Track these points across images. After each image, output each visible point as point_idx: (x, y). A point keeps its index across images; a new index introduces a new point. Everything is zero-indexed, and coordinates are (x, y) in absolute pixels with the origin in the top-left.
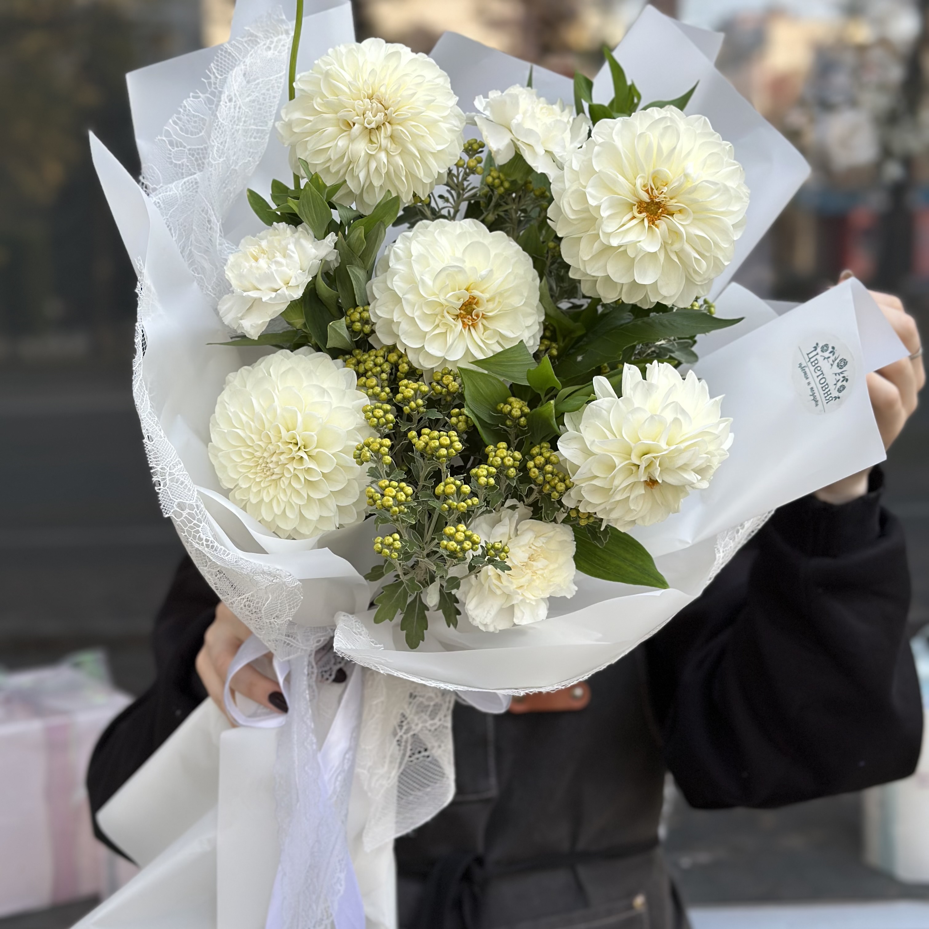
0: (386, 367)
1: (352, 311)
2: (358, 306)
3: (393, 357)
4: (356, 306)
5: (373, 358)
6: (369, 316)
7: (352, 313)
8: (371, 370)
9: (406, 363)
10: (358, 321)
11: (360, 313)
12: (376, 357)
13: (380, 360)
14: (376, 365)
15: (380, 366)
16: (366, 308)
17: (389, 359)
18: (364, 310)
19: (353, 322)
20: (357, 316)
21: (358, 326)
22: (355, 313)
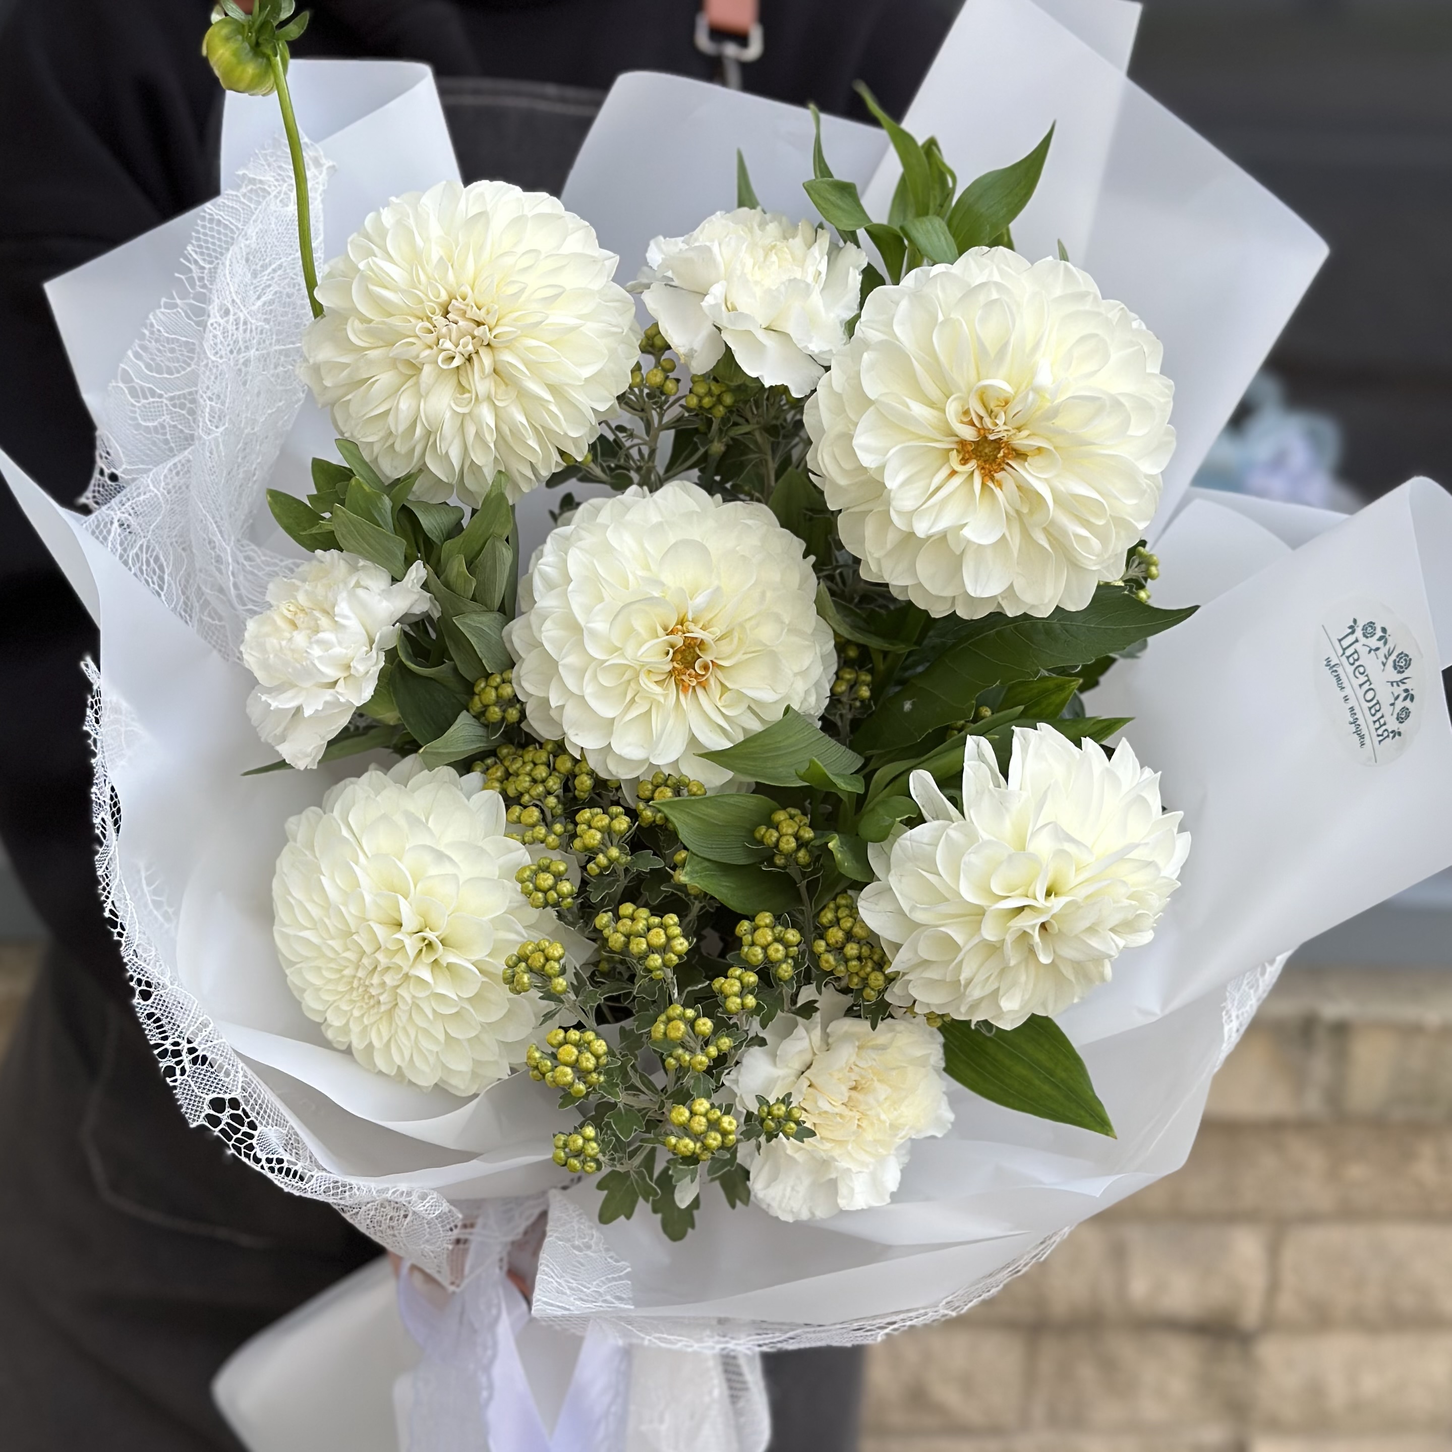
0: (554, 783)
1: (483, 685)
2: (492, 674)
3: (564, 764)
4: (487, 676)
5: (528, 768)
6: (514, 691)
7: (484, 689)
8: (528, 792)
9: (588, 774)
10: (496, 704)
11: (496, 688)
12: (535, 764)
13: (541, 772)
14: (534, 781)
15: (543, 781)
16: (505, 676)
17: (557, 766)
18: (504, 682)
19: (486, 707)
20: (492, 695)
21: (495, 713)
22: (488, 689)
